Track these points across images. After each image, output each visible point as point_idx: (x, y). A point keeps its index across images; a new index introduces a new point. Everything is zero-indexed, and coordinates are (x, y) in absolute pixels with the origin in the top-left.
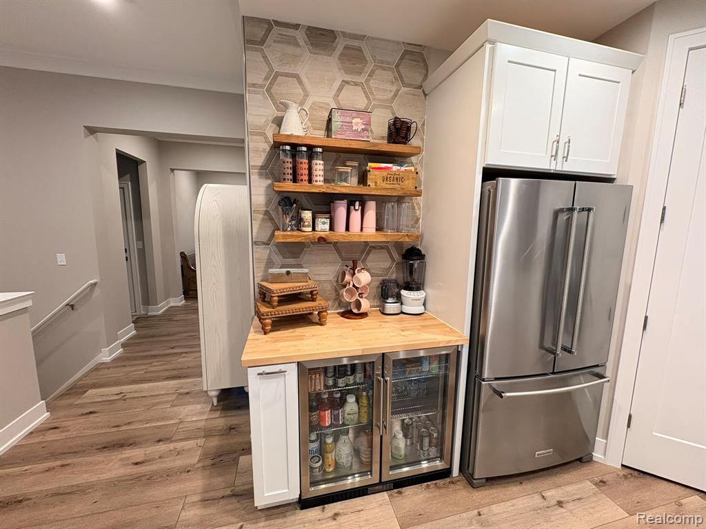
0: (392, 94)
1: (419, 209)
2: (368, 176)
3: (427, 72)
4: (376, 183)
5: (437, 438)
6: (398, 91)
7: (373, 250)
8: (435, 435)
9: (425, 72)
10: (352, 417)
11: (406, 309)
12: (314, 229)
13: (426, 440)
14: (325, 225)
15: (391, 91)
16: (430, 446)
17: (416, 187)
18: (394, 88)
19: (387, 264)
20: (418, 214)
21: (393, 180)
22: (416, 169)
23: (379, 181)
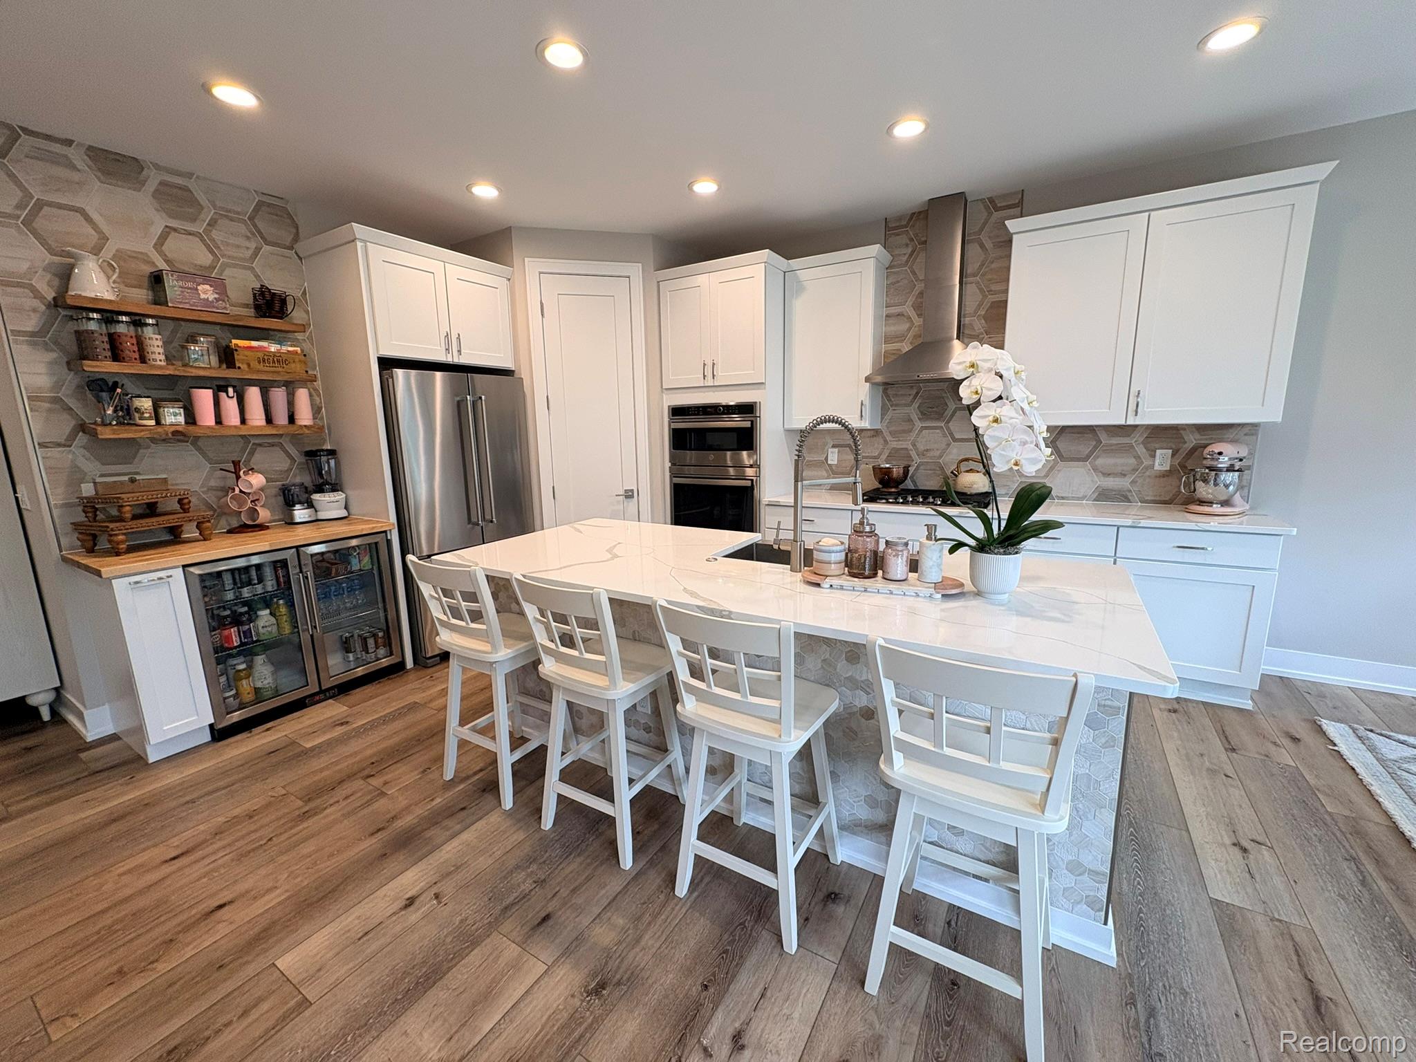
0: (250, 252)
1: (319, 395)
2: (236, 356)
3: (298, 230)
4: (249, 365)
5: (383, 637)
6: (258, 250)
7: (259, 449)
8: (381, 634)
9: (294, 231)
10: (269, 629)
11: (323, 515)
12: (158, 423)
13: (371, 642)
14: (178, 417)
15: (248, 248)
16: (377, 647)
17: (307, 372)
18: (253, 245)
19: (285, 464)
20: (318, 402)
21: (274, 362)
22: (302, 351)
23: (254, 364)
